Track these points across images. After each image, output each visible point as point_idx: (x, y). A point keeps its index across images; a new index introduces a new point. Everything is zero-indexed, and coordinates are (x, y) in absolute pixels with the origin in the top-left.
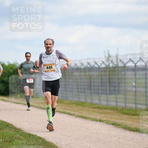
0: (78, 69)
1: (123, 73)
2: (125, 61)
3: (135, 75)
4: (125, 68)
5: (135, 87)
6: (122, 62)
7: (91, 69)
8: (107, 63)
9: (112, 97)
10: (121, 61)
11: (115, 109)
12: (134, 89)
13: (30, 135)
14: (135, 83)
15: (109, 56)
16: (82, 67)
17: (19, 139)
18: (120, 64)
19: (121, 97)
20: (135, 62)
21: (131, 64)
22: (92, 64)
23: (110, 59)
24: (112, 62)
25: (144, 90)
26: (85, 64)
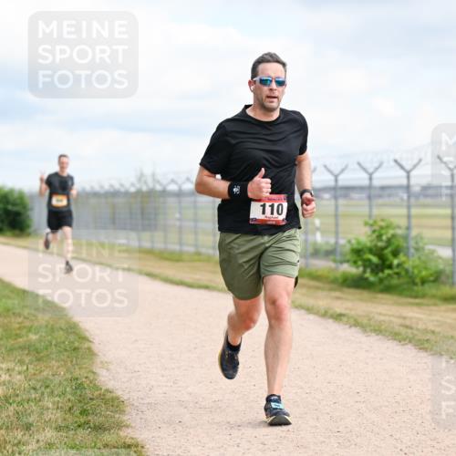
0: (96, 195)
1: (161, 200)
2: (165, 182)
3: (180, 202)
4: (164, 193)
5: (180, 220)
6: (161, 184)
7: (114, 194)
8: (138, 186)
9: (146, 235)
10: (158, 182)
11: (150, 252)
12: (178, 223)
13: (24, 292)
14: (180, 213)
15: (142, 175)
16: (102, 191)
17: (9, 297)
18: (158, 188)
19: (159, 235)
20: (179, 182)
21: (173, 187)
22: (117, 186)
23: (143, 179)
24: (146, 183)
25: (192, 224)
26: (107, 187)
